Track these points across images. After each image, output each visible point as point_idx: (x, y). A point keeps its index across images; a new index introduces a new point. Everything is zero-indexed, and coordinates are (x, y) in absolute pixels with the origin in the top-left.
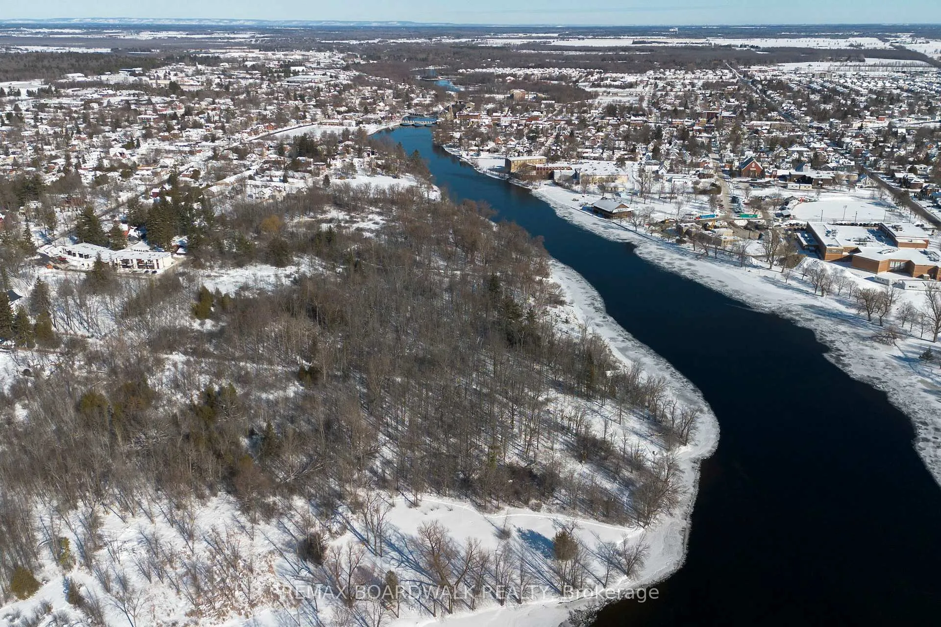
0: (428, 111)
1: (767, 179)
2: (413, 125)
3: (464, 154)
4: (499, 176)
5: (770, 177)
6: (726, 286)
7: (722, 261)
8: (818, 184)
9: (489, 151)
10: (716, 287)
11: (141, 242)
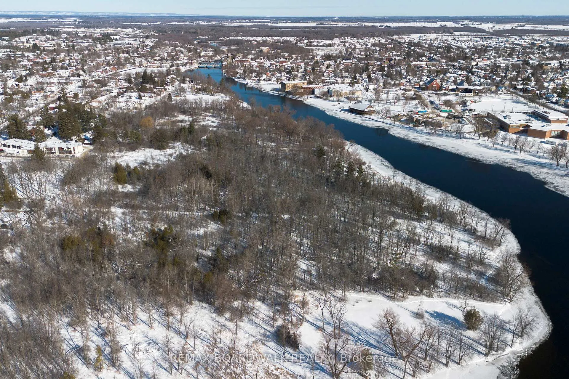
0: (212, 59)
1: (444, 91)
2: (206, 67)
3: (250, 82)
4: (278, 94)
5: (445, 90)
6: (458, 150)
7: (446, 136)
8: (476, 93)
9: (264, 80)
10: (452, 151)
11: (54, 138)
